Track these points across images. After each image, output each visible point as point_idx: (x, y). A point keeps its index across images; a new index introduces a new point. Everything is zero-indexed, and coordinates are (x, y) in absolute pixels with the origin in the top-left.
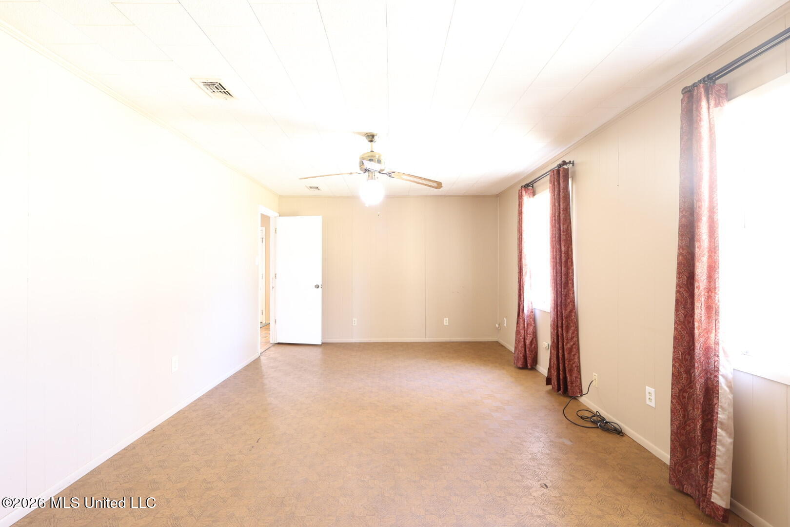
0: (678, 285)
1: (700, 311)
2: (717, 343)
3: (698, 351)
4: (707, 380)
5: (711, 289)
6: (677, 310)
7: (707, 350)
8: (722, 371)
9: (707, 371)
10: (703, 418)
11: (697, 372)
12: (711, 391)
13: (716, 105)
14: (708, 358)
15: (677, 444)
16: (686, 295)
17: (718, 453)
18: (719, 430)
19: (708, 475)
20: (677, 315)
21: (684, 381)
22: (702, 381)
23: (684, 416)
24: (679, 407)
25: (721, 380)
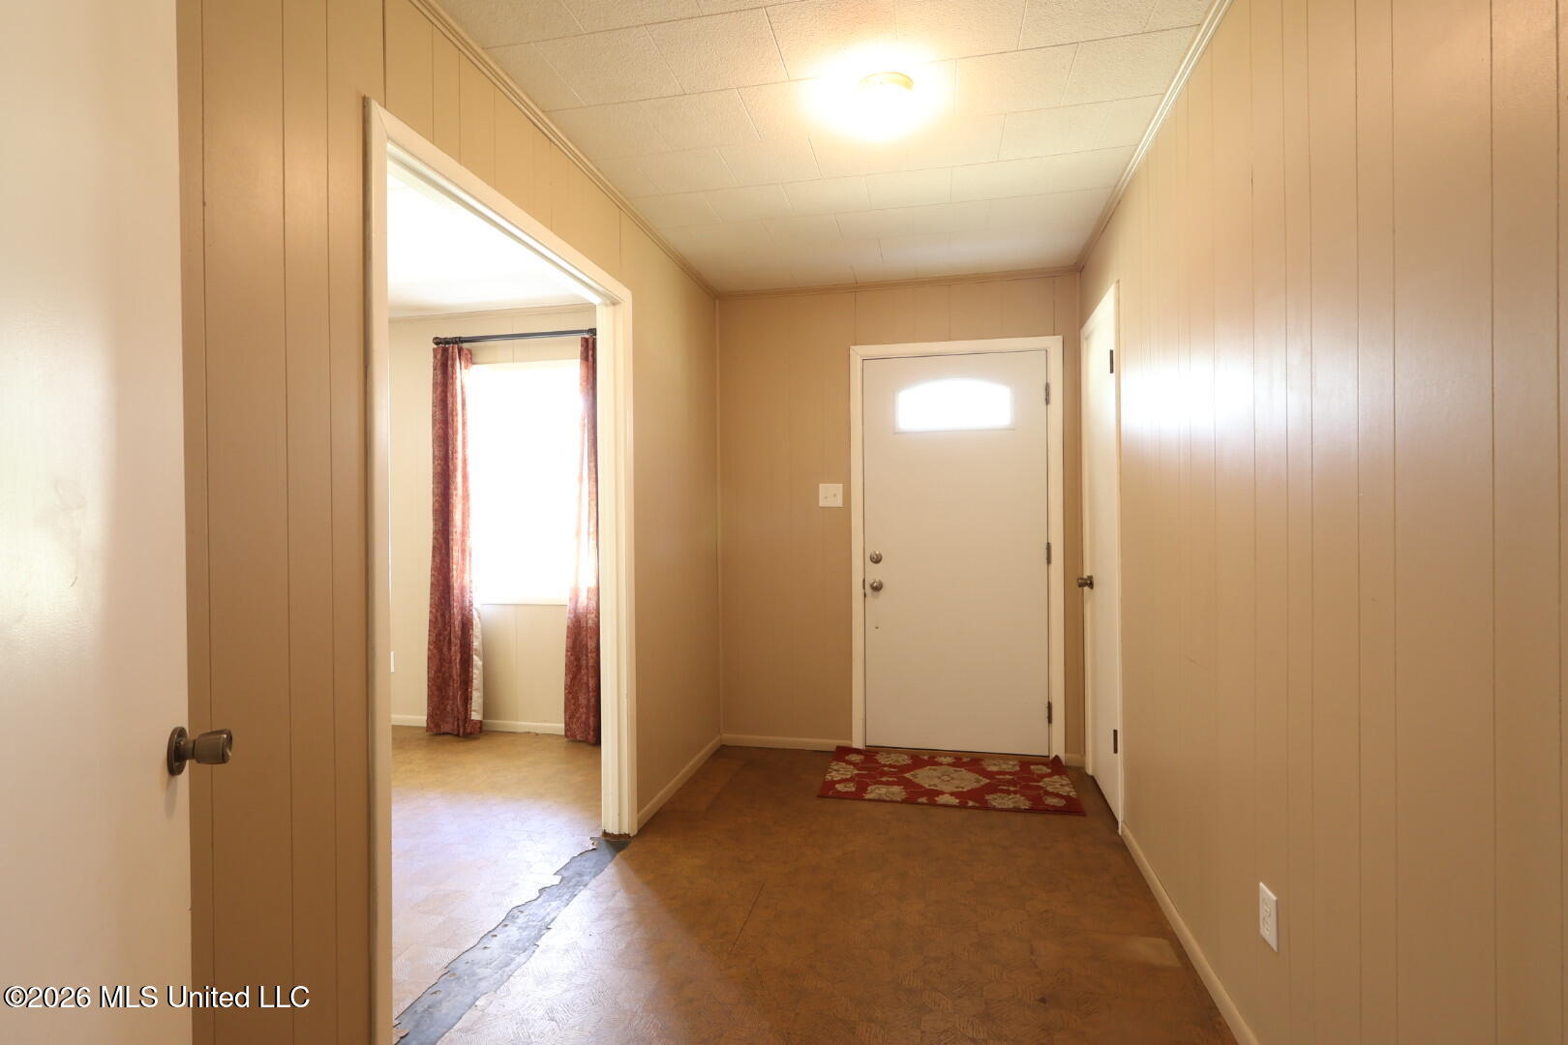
0: (435, 532)
1: (456, 554)
2: (471, 581)
3: (456, 591)
4: (463, 615)
5: (464, 534)
6: (434, 557)
7: (462, 589)
8: (476, 604)
9: (462, 608)
10: (461, 652)
11: (455, 611)
12: (467, 625)
13: (466, 367)
14: (463, 596)
15: (434, 689)
16: (441, 541)
17: (474, 676)
18: (474, 657)
19: (467, 699)
20: (434, 561)
21: (440, 625)
22: (459, 618)
23: (440, 659)
24: (435, 651)
25: (475, 613)
